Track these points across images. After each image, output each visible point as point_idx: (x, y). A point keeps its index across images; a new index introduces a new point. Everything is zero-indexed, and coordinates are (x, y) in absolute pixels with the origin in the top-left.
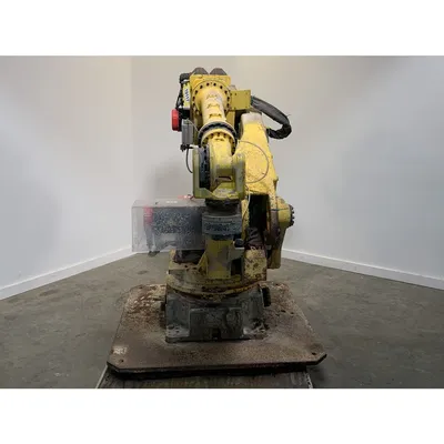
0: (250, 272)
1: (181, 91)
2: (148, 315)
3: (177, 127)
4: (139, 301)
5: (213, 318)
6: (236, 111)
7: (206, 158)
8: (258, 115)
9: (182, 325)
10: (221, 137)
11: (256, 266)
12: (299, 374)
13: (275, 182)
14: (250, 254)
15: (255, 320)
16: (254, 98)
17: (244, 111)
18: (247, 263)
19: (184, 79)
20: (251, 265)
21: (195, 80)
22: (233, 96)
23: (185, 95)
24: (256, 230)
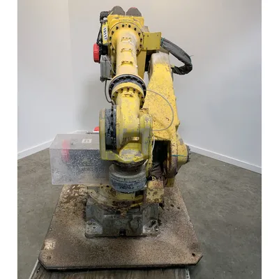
0: (150, 197)
1: (101, 28)
2: (76, 205)
3: (98, 60)
4: (71, 190)
5: (120, 223)
6: (148, 51)
7: (112, 124)
8: (166, 54)
9: (98, 222)
10: (131, 92)
11: (156, 193)
12: (182, 270)
13: (177, 127)
14: (151, 184)
15: (152, 218)
16: (165, 40)
17: (154, 52)
18: (148, 191)
19: (103, 16)
20: (152, 193)
21: (112, 20)
22: (146, 37)
23: (103, 33)
24: (157, 164)
